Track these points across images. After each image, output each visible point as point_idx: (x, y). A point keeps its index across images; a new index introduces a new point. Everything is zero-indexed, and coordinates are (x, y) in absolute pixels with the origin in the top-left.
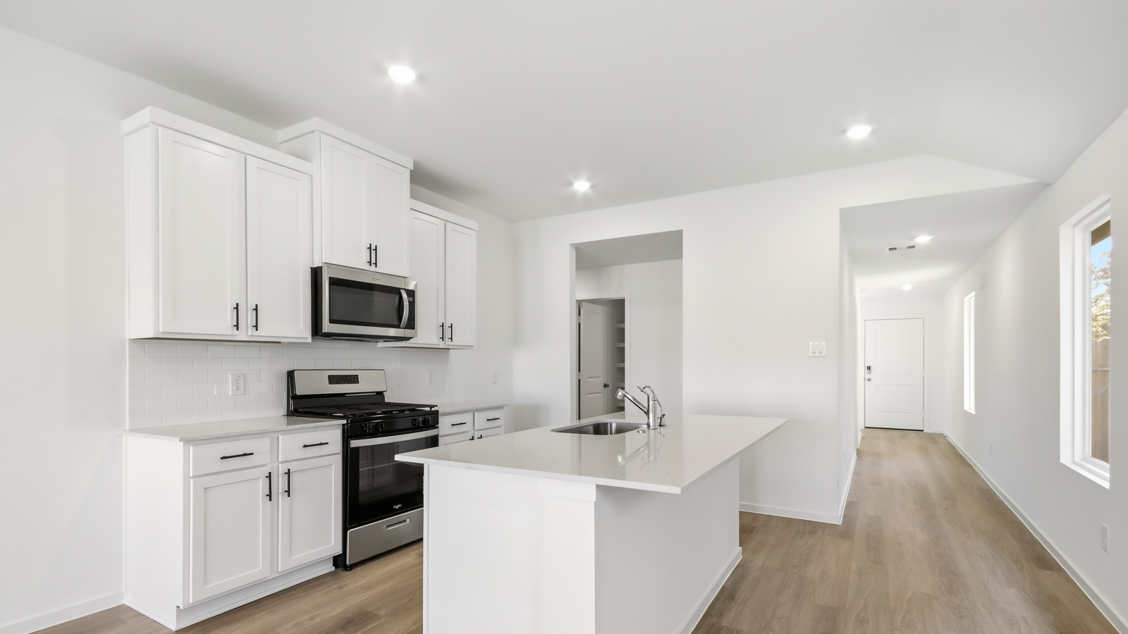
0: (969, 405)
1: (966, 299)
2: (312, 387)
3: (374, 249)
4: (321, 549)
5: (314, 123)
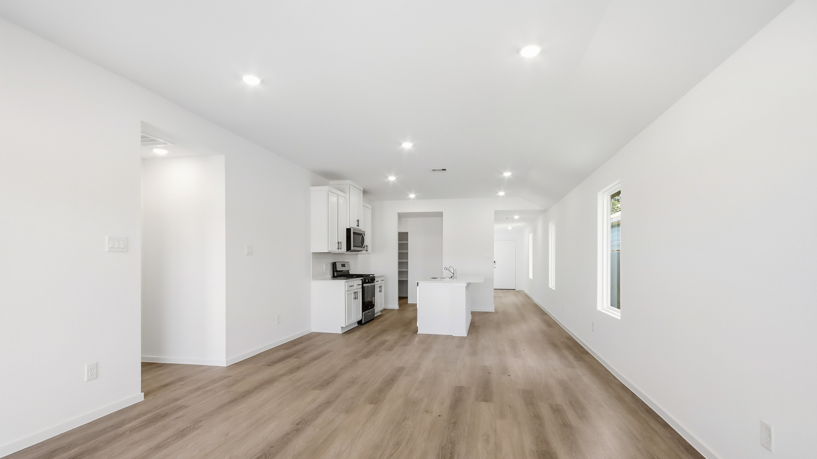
0: (531, 277)
1: (530, 235)
2: (339, 268)
3: (358, 221)
4: (360, 317)
5: (348, 182)
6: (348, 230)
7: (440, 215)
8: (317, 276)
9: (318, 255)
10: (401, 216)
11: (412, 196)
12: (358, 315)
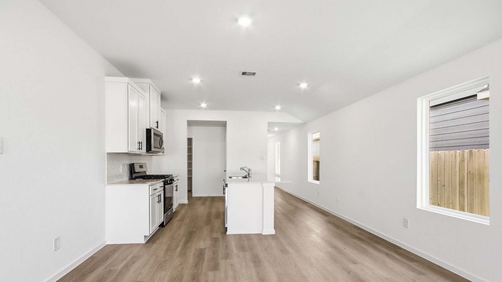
2: (137, 169)
3: (157, 122)
4: (162, 220)
5: (148, 81)
6: (148, 131)
7: (223, 125)
8: (112, 180)
9: (114, 156)
10: (190, 123)
11: (204, 105)
12: (160, 218)
